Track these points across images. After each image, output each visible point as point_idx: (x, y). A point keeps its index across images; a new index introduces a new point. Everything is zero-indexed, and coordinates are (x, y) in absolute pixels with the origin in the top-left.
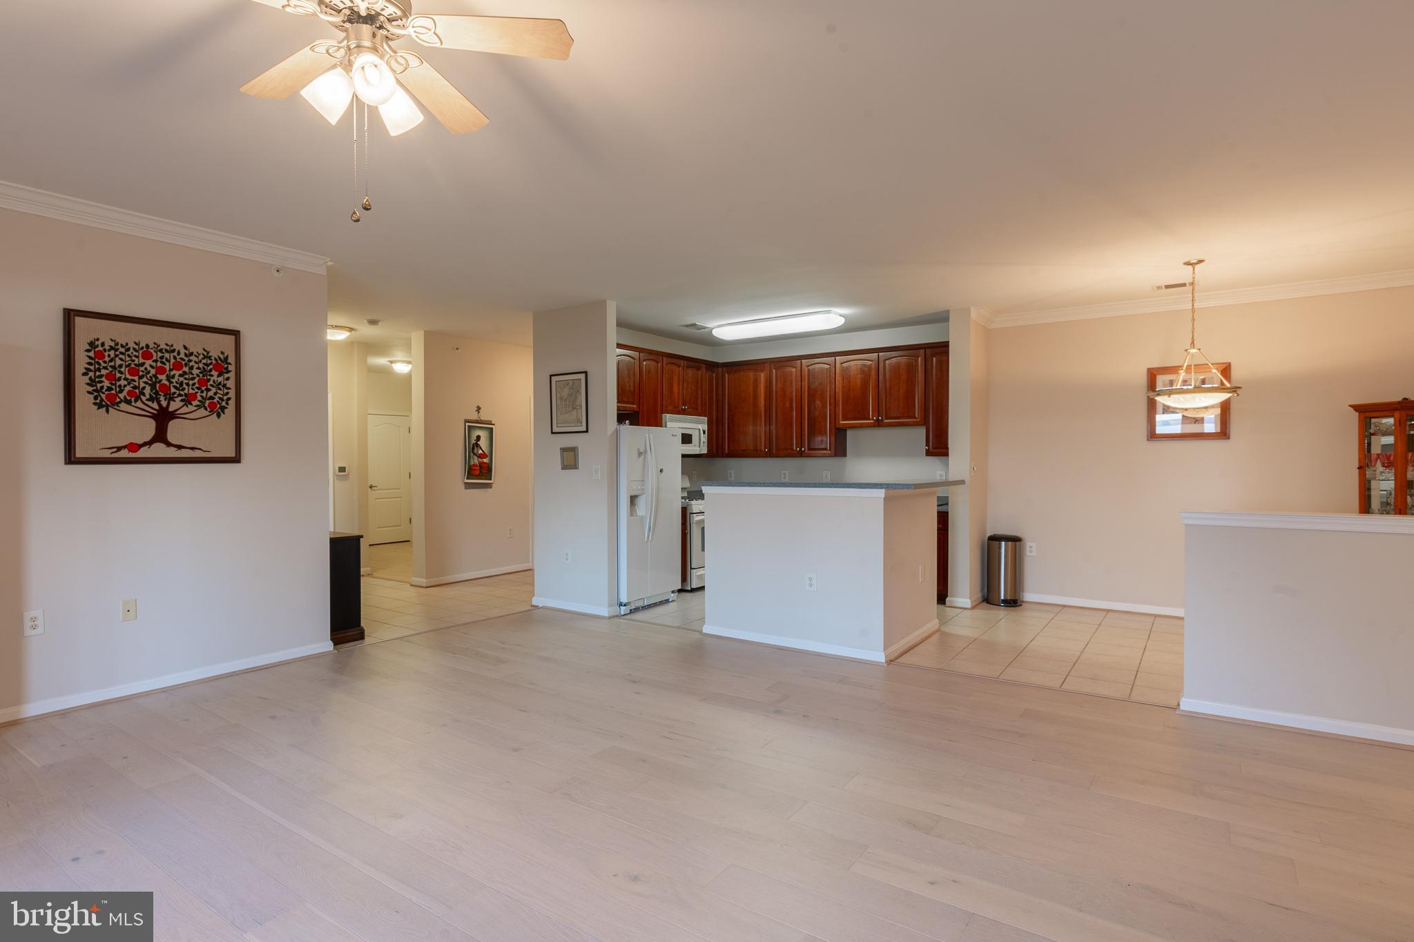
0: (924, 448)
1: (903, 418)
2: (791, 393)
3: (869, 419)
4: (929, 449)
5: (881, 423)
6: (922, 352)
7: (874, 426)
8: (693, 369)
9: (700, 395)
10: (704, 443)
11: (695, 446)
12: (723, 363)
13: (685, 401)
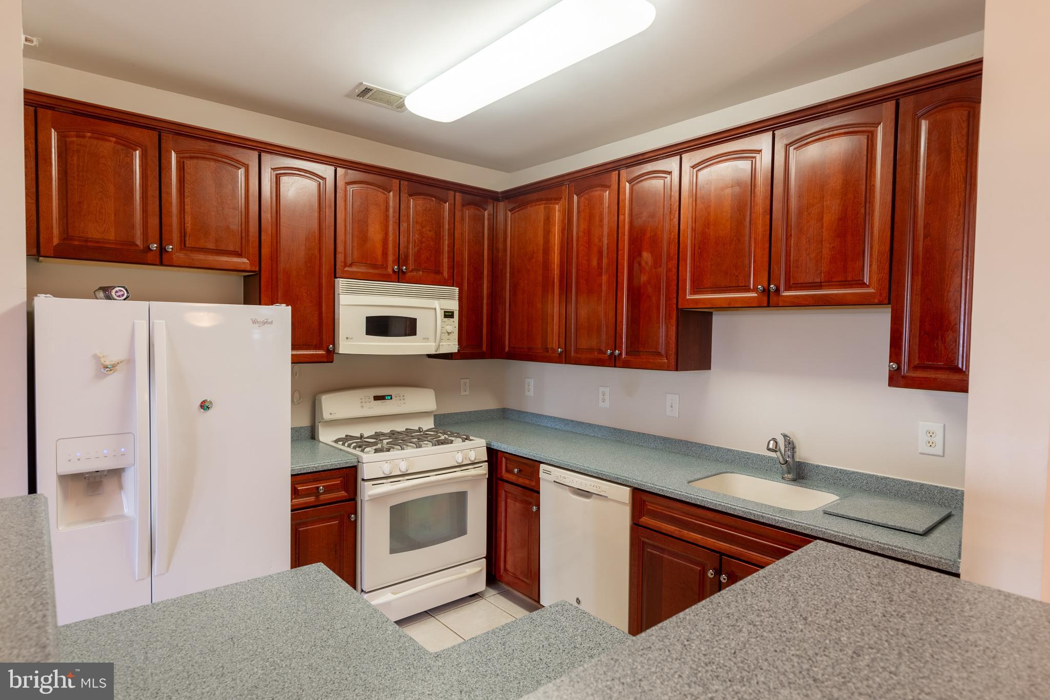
0: (884, 365)
1: (829, 283)
2: (600, 240)
3: (747, 289)
4: (899, 368)
5: (774, 299)
6: (888, 108)
7: (760, 306)
8: (427, 197)
9: (446, 248)
10: (449, 333)
11: (424, 339)
12: (503, 193)
13: (403, 257)
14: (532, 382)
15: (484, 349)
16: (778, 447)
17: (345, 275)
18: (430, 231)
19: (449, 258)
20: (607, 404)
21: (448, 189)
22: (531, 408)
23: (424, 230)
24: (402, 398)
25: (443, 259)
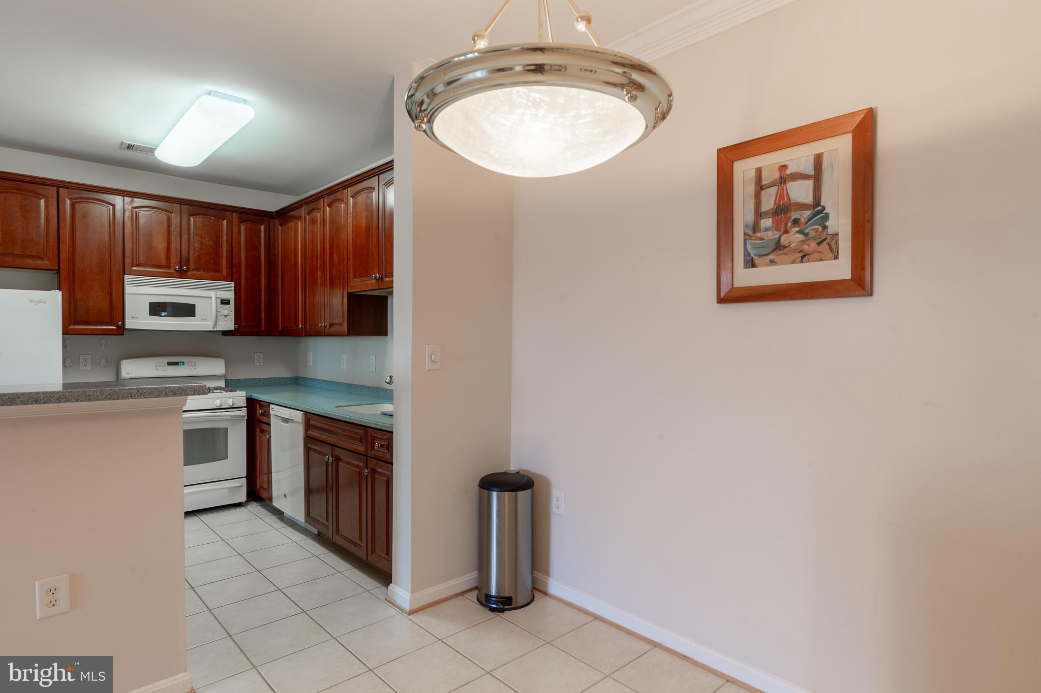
2: (317, 245)
3: (372, 279)
8: (207, 217)
9: (225, 254)
10: (226, 316)
11: (202, 319)
12: (277, 212)
13: (184, 260)
14: (311, 354)
15: (263, 328)
16: (392, 381)
17: (132, 273)
18: (209, 241)
19: (227, 260)
20: (344, 367)
21: (225, 211)
22: (311, 375)
23: (203, 240)
24: (194, 364)
25: (222, 262)
